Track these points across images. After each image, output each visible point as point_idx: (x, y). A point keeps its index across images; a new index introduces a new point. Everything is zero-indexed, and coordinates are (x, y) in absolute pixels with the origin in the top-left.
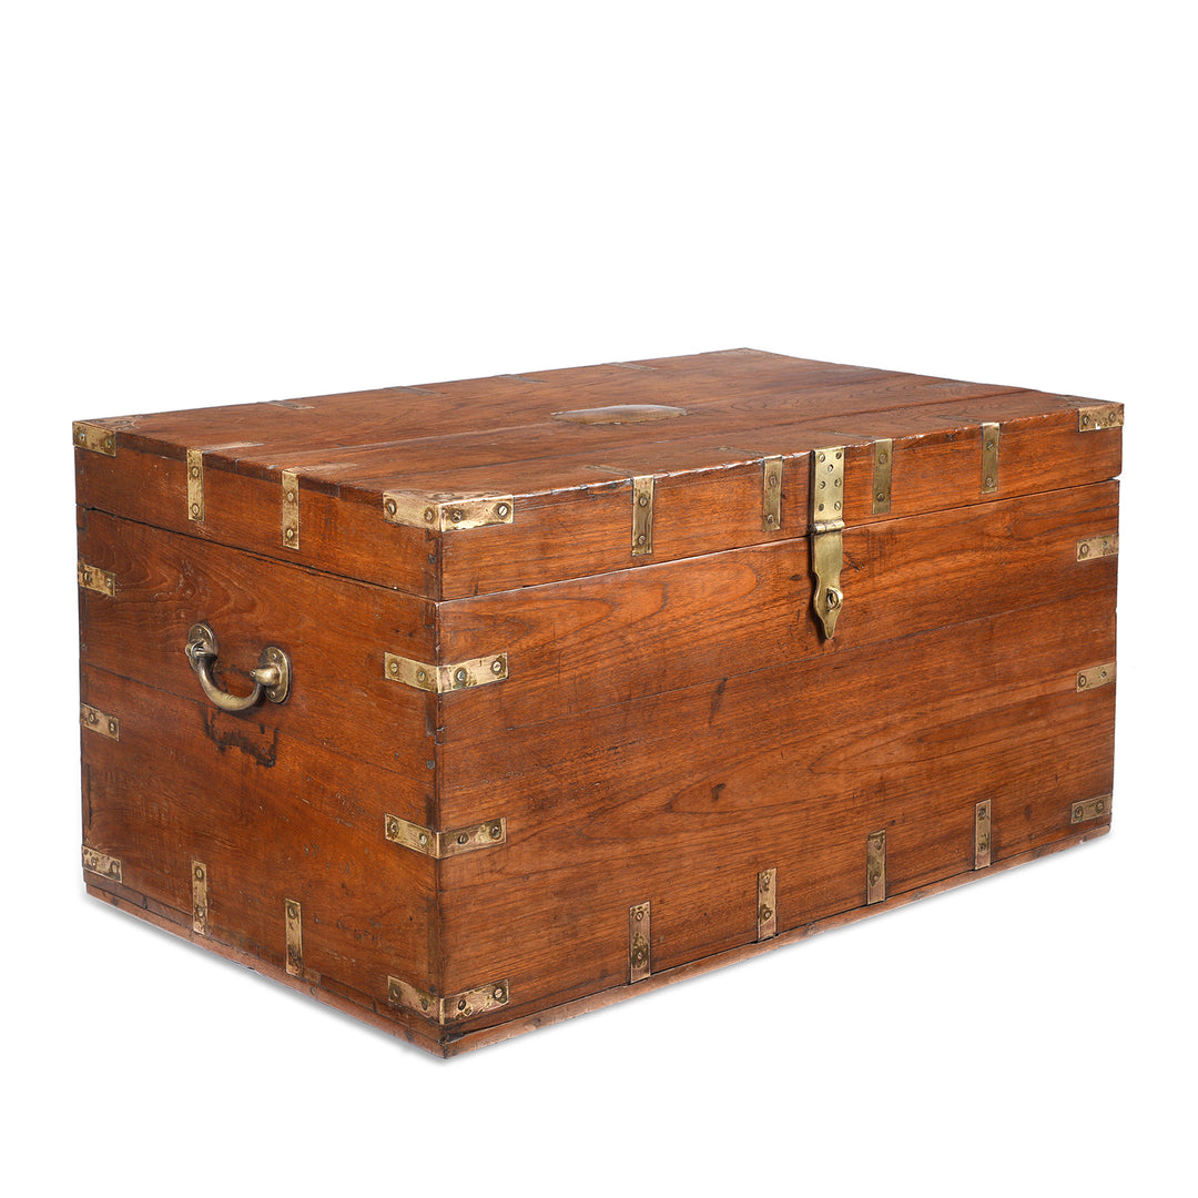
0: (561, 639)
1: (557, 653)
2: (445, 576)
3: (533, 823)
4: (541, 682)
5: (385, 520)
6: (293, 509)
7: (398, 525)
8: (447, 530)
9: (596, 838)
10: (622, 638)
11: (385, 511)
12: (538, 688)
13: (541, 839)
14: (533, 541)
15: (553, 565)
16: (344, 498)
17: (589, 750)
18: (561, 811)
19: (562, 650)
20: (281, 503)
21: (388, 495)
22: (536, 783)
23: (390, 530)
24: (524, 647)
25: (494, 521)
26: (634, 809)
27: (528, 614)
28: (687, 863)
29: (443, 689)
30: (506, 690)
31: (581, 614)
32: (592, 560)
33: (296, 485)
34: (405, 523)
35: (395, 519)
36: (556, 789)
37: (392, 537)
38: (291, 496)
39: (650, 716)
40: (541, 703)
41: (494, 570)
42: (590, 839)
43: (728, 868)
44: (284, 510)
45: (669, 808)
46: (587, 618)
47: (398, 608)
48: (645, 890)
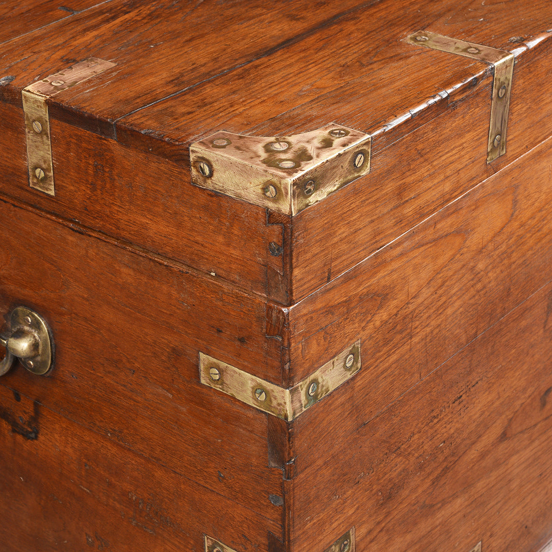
0: (414, 297)
1: (410, 316)
2: (296, 272)
3: (381, 518)
4: (394, 357)
5: (194, 184)
6: (43, 142)
7: (216, 195)
8: (299, 211)
9: (437, 504)
10: (473, 268)
11: (194, 172)
12: (390, 367)
13: (388, 531)
14: (390, 187)
15: (408, 210)
16: (122, 141)
17: (434, 414)
18: (407, 492)
19: (415, 309)
20: (23, 133)
21: (197, 150)
22: (386, 474)
23: (202, 199)
24: (378, 323)
25: (350, 177)
26: (473, 454)
27: (383, 283)
28: (514, 485)
29: (294, 414)
30: (359, 383)
31: (435, 258)
32: (447, 187)
33: (44, 113)
34: (229, 194)
35: (209, 185)
36: (404, 470)
37: (206, 208)
38: (37, 127)
39: (493, 346)
40: (392, 383)
41: (349, 242)
42: (432, 506)
43: (548, 471)
44: (29, 142)
45: (504, 437)
46: (440, 261)
47: (219, 303)
48: (478, 532)
